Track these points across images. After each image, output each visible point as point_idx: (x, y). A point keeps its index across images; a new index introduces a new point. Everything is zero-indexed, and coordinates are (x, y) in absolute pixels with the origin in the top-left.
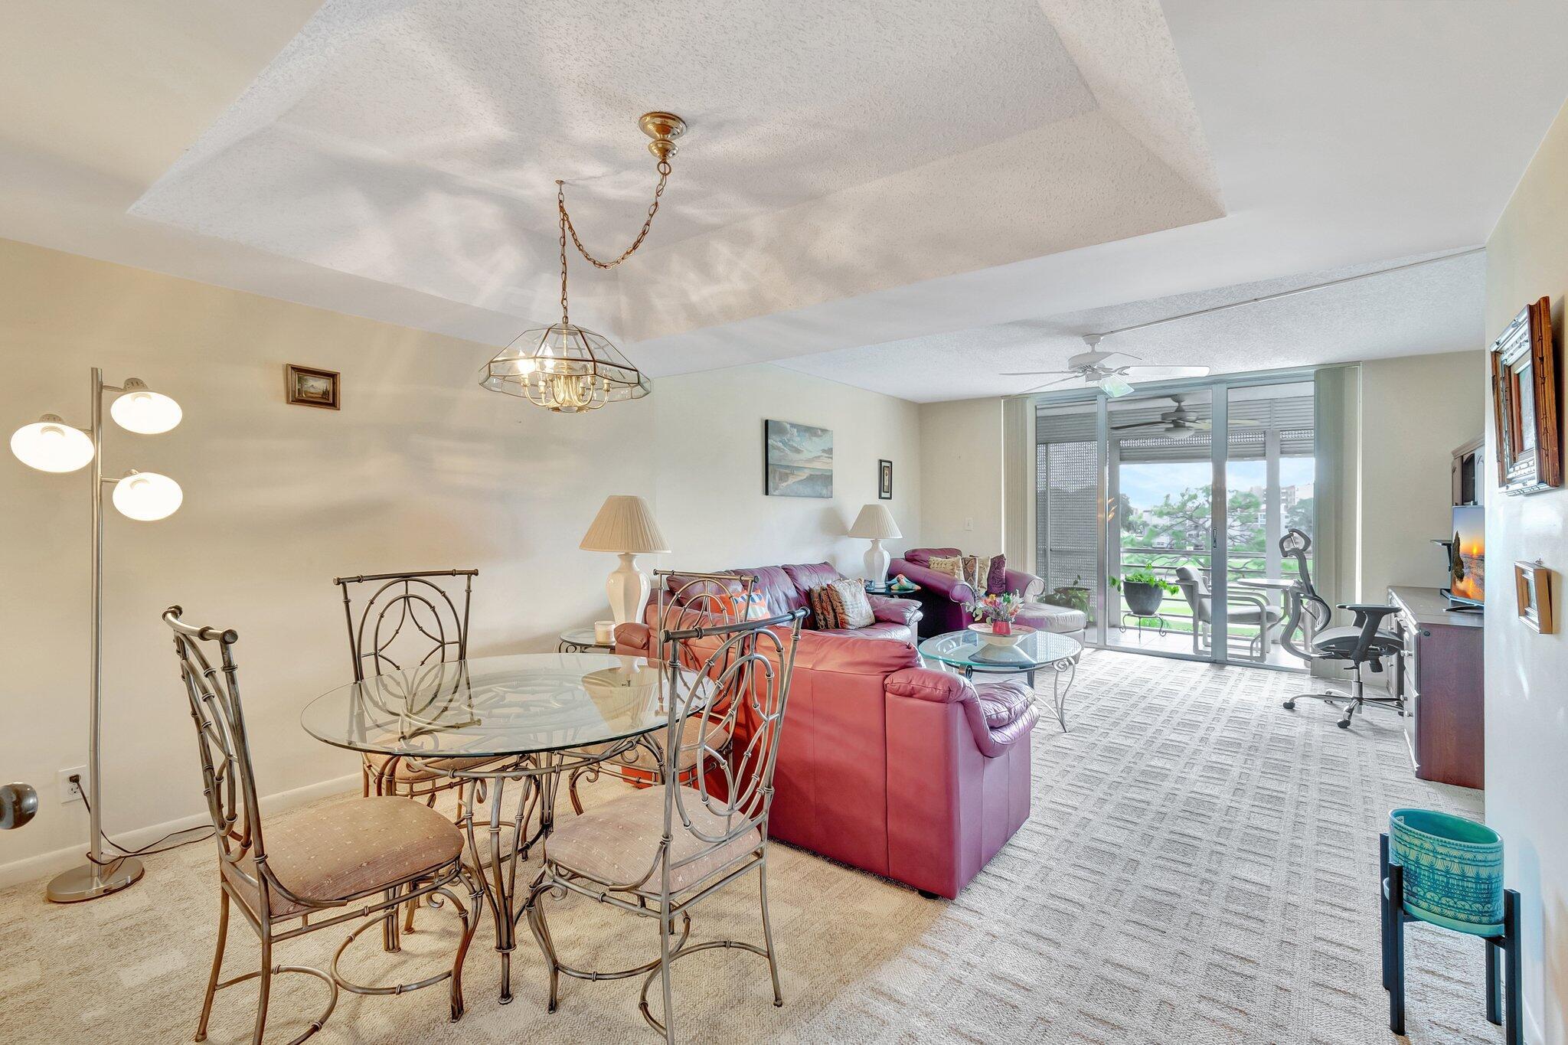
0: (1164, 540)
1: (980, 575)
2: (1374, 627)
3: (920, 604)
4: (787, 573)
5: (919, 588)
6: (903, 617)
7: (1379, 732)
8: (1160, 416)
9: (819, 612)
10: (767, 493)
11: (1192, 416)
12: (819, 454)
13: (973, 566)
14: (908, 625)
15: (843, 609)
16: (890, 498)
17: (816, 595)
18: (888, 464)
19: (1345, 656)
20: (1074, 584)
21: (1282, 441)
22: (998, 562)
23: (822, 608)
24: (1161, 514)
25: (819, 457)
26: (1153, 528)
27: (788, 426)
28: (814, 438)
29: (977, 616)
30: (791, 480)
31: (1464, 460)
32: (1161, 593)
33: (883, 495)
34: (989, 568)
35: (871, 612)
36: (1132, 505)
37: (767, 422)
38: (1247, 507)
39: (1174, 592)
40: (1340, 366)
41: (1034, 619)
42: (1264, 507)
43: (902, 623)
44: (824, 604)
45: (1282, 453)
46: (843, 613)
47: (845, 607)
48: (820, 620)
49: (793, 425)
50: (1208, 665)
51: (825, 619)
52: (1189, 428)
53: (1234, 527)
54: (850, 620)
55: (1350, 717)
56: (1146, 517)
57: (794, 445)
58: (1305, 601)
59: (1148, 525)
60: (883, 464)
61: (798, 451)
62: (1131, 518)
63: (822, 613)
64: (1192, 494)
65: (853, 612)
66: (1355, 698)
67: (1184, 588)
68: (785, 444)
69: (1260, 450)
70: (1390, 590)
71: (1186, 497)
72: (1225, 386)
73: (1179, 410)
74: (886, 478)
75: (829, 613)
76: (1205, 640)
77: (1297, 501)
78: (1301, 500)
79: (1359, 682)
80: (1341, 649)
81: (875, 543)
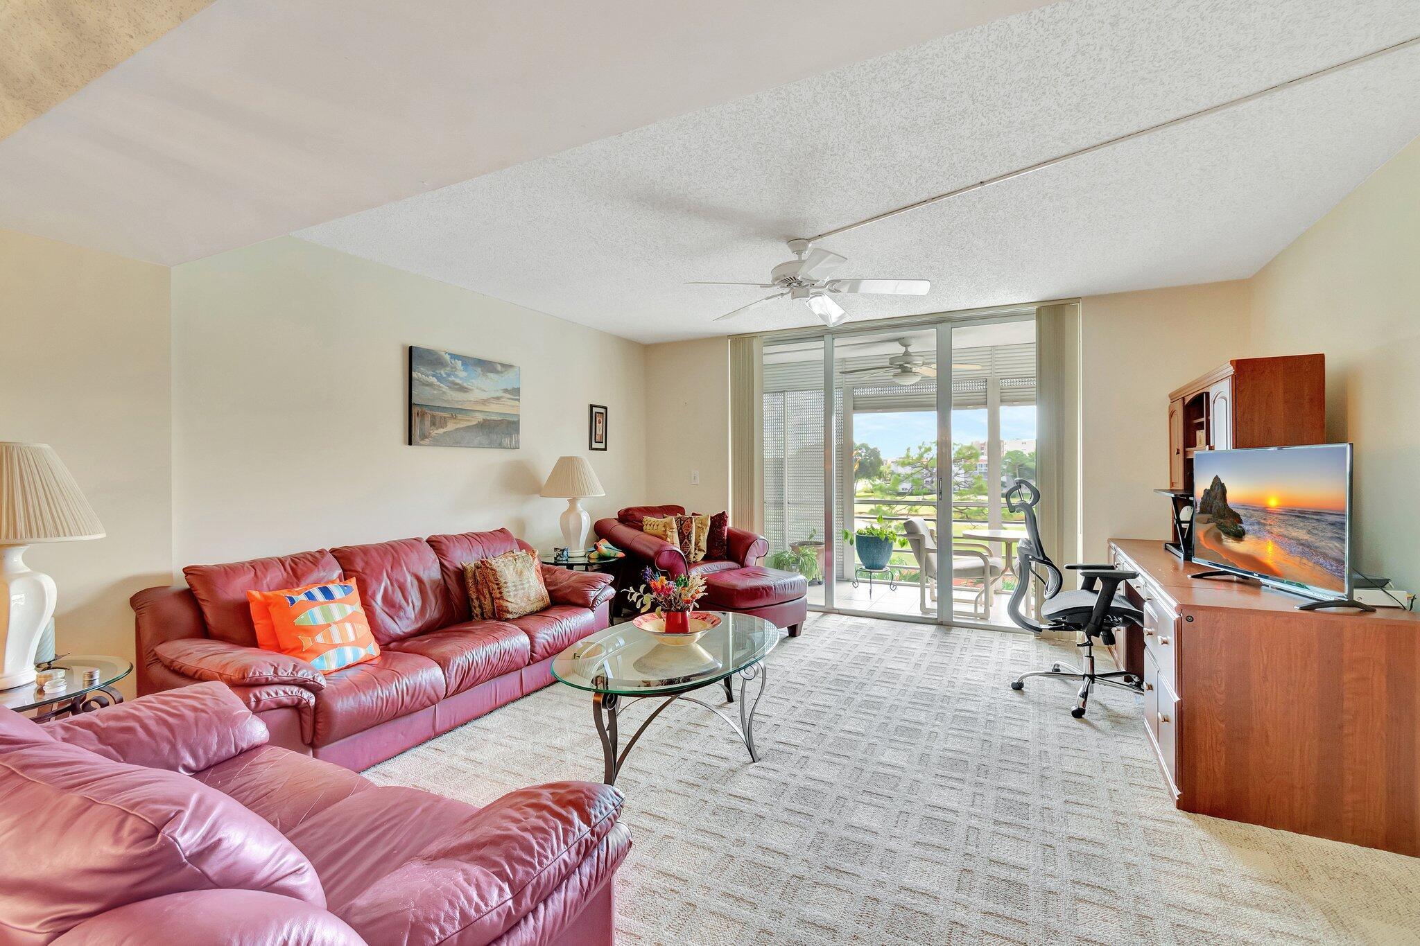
0: (907, 486)
1: (698, 537)
2: (1109, 594)
3: (611, 578)
4: (431, 546)
5: (620, 554)
6: (585, 597)
7: (1117, 720)
8: (888, 360)
9: (474, 596)
10: (410, 443)
11: (919, 361)
12: (500, 394)
13: (689, 526)
14: (592, 608)
15: (501, 593)
16: (605, 449)
17: (470, 575)
18: (602, 411)
19: (1078, 628)
20: (810, 538)
21: (1001, 389)
22: (719, 520)
23: (478, 591)
24: (903, 464)
25: (498, 398)
26: (897, 477)
27: (447, 357)
28: (491, 375)
29: (643, 605)
30: (451, 426)
31: (1186, 402)
32: (891, 545)
33: (595, 445)
34: (708, 528)
35: (544, 592)
36: (882, 457)
37: (411, 348)
38: (969, 457)
39: (903, 544)
40: (1060, 303)
41: (747, 590)
42: (985, 457)
43: (586, 605)
44: (480, 587)
45: (1001, 401)
46: (501, 598)
47: (505, 590)
48: (475, 608)
49: (454, 356)
50: (935, 627)
51: (480, 606)
52: (915, 374)
53: (958, 474)
54: (511, 607)
55: (1084, 704)
56: (893, 467)
57: (458, 381)
58: (1033, 564)
59: (895, 473)
60: (595, 410)
61: (462, 389)
62: (882, 468)
63: (478, 598)
64: (927, 447)
65: (515, 596)
66: (1088, 676)
67: (912, 542)
68: (440, 379)
69: (981, 398)
70: (1113, 545)
71: (923, 450)
72: (949, 325)
73: (906, 354)
74: (599, 426)
75: (485, 597)
76: (932, 593)
77: (1005, 452)
78: (1008, 452)
79: (1090, 656)
80: (1070, 620)
81: (573, 502)
